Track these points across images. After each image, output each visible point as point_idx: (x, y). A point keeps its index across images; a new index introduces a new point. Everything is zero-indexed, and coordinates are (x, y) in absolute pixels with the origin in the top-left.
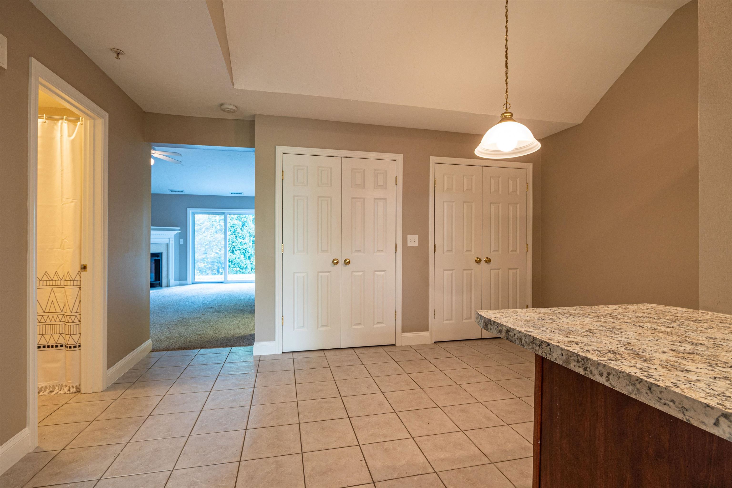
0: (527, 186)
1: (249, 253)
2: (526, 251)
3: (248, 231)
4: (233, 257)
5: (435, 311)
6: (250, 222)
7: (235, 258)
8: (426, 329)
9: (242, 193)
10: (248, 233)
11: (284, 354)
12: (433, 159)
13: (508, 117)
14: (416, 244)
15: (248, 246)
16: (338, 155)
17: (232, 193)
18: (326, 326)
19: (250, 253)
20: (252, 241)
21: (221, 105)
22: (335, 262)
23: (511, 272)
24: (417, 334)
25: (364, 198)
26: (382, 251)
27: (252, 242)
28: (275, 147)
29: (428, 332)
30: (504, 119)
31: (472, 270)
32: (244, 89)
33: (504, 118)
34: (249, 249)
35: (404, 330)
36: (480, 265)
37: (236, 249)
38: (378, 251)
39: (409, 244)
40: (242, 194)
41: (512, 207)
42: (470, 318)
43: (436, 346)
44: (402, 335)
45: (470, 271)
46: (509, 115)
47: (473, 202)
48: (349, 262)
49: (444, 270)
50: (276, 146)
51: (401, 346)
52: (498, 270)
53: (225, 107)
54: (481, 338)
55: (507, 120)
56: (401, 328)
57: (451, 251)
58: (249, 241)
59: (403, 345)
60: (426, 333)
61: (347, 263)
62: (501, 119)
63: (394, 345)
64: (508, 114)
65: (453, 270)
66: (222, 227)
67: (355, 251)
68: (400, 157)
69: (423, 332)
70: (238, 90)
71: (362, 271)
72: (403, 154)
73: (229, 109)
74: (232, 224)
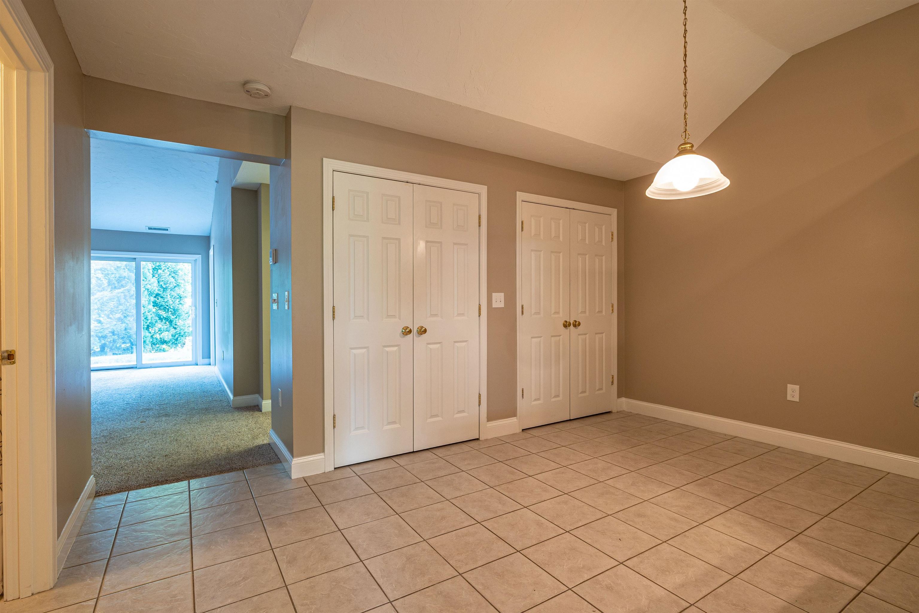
0: (612, 235)
1: (147, 320)
2: (611, 312)
3: (147, 287)
4: (121, 327)
5: (523, 390)
6: (148, 274)
7: (124, 329)
8: (513, 414)
9: (169, 229)
10: (146, 291)
11: (338, 471)
12: (520, 196)
13: (689, 149)
14: (502, 305)
15: (147, 311)
16: (409, 181)
17: (150, 229)
18: (394, 423)
19: (149, 321)
20: (153, 302)
21: (245, 83)
22: (407, 332)
23: (598, 336)
24: (504, 422)
25: (440, 243)
26: (463, 314)
27: (152, 304)
28: (322, 159)
29: (516, 418)
30: (683, 152)
31: (560, 336)
32: (306, 61)
33: (683, 150)
34: (149, 314)
35: (490, 419)
36: (568, 330)
37: (126, 315)
38: (459, 315)
39: (495, 305)
40: (167, 230)
41: (597, 259)
42: (558, 396)
43: (526, 435)
44: (488, 425)
45: (558, 338)
46: (689, 147)
47: (560, 253)
48: (425, 331)
49: (532, 338)
50: (324, 159)
51: (486, 440)
52: (585, 336)
53: (255, 87)
54: (569, 419)
55: (687, 152)
56: (486, 416)
57: (538, 313)
58: (147, 302)
59: (489, 437)
60: (514, 420)
61: (422, 331)
62: (678, 152)
63: (478, 439)
64: (689, 145)
65: (541, 337)
66: (99, 281)
67: (431, 315)
68: (483, 190)
69: (510, 419)
70: (296, 61)
71: (439, 343)
72: (487, 186)
73: (260, 90)
74: (117, 276)
